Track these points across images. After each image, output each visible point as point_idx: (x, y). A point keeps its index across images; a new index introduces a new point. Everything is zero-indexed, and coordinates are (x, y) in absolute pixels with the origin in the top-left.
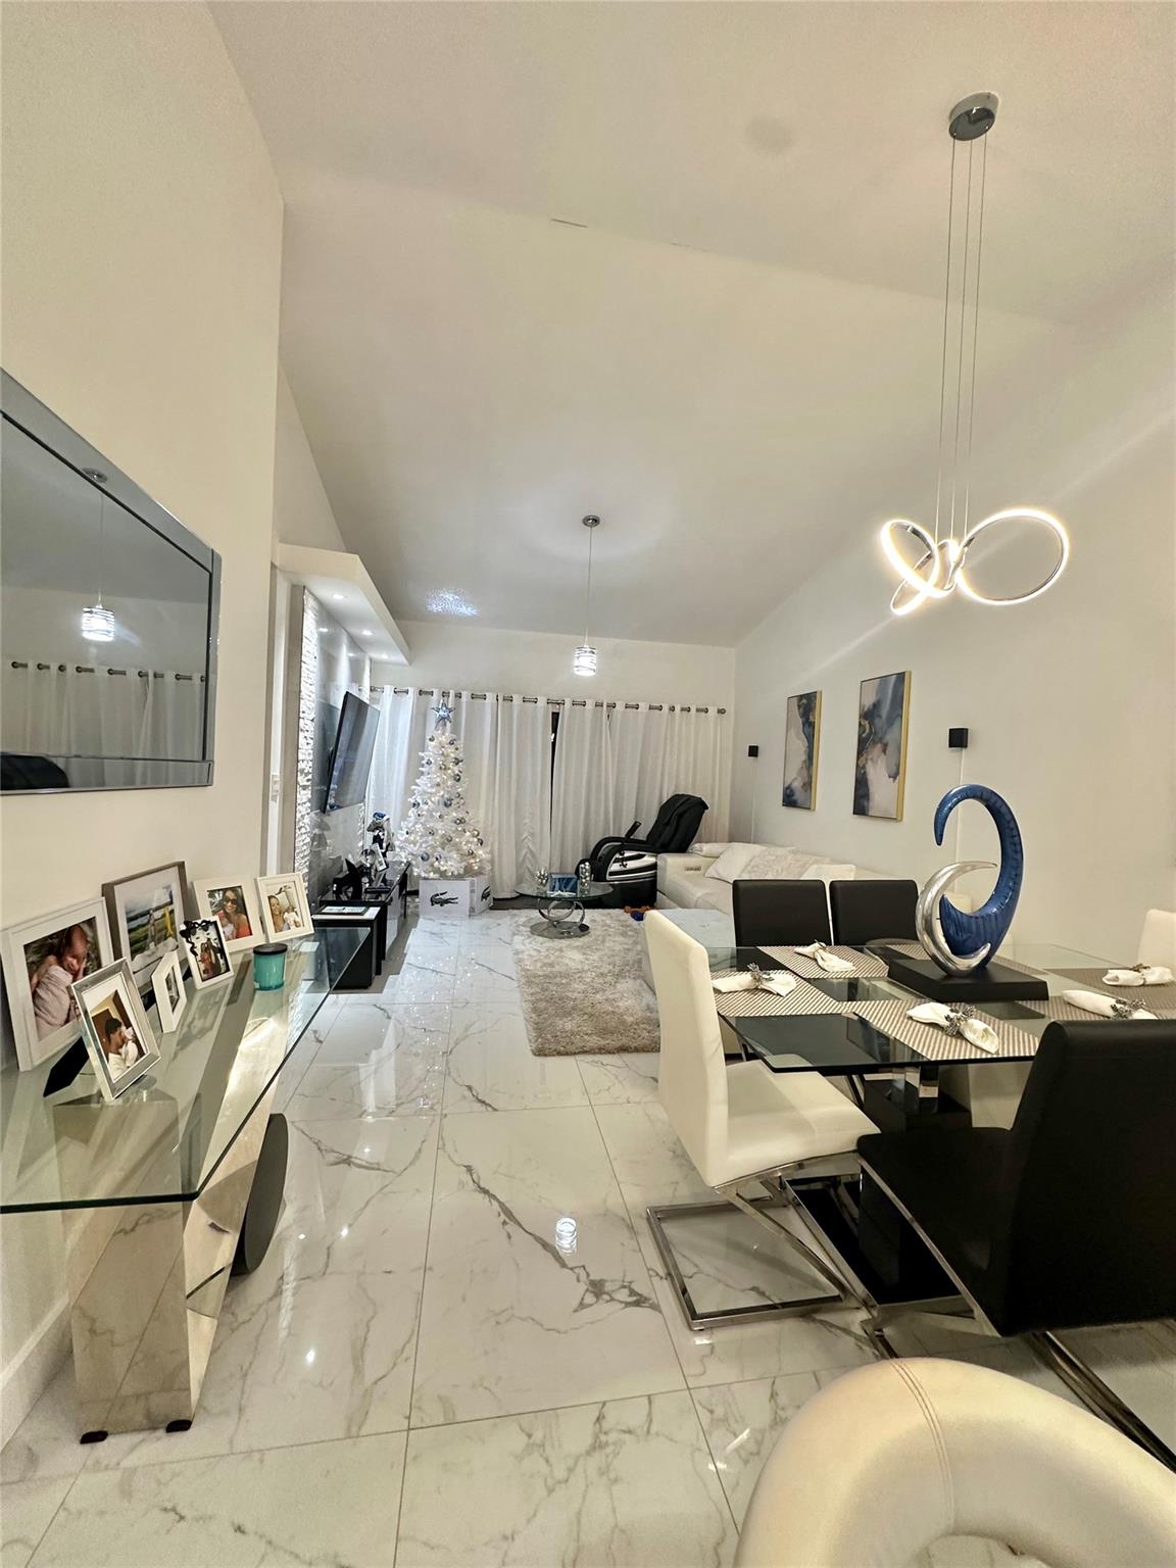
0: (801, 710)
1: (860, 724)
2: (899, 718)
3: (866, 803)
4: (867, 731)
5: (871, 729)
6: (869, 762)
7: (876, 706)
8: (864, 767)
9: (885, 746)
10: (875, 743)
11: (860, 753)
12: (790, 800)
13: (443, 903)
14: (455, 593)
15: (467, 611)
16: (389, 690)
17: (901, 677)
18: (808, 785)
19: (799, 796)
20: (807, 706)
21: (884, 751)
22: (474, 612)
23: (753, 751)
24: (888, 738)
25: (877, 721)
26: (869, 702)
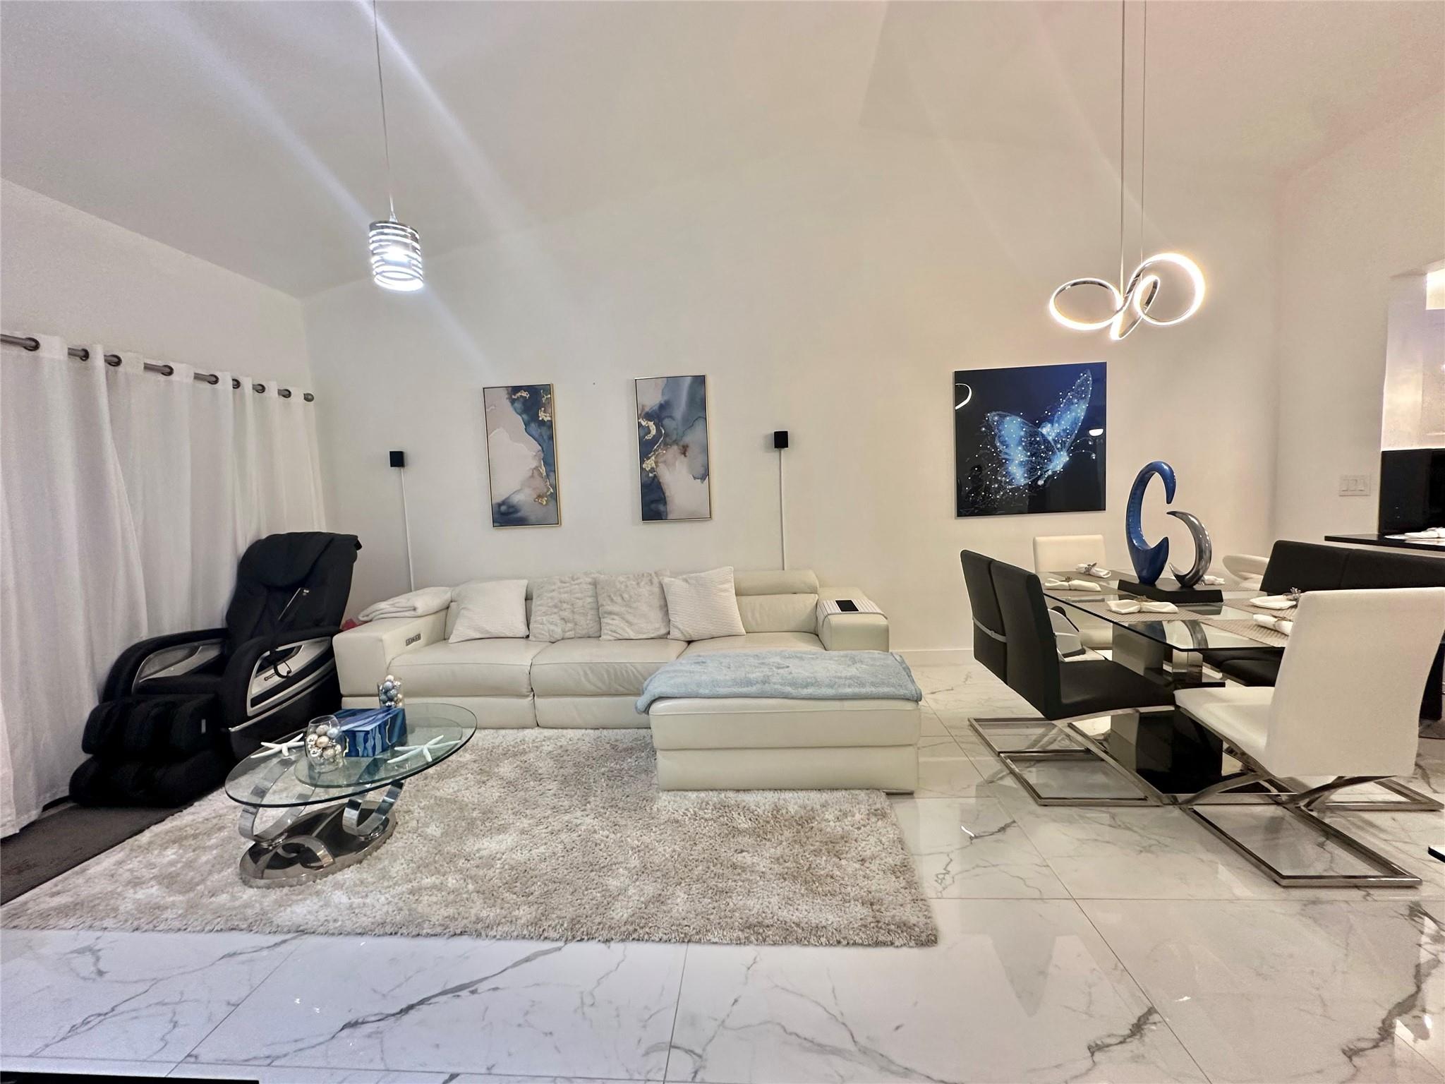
0: (518, 405)
1: (640, 425)
2: (701, 422)
3: (661, 508)
4: (654, 432)
5: (658, 430)
6: (661, 466)
7: (664, 406)
8: (653, 470)
9: (683, 449)
10: (667, 446)
11: (644, 456)
12: (506, 516)
17: (700, 381)
18: (548, 498)
19: (529, 513)
20: (528, 399)
21: (684, 454)
23: (397, 459)
24: (691, 438)
25: (667, 422)
26: (652, 400)
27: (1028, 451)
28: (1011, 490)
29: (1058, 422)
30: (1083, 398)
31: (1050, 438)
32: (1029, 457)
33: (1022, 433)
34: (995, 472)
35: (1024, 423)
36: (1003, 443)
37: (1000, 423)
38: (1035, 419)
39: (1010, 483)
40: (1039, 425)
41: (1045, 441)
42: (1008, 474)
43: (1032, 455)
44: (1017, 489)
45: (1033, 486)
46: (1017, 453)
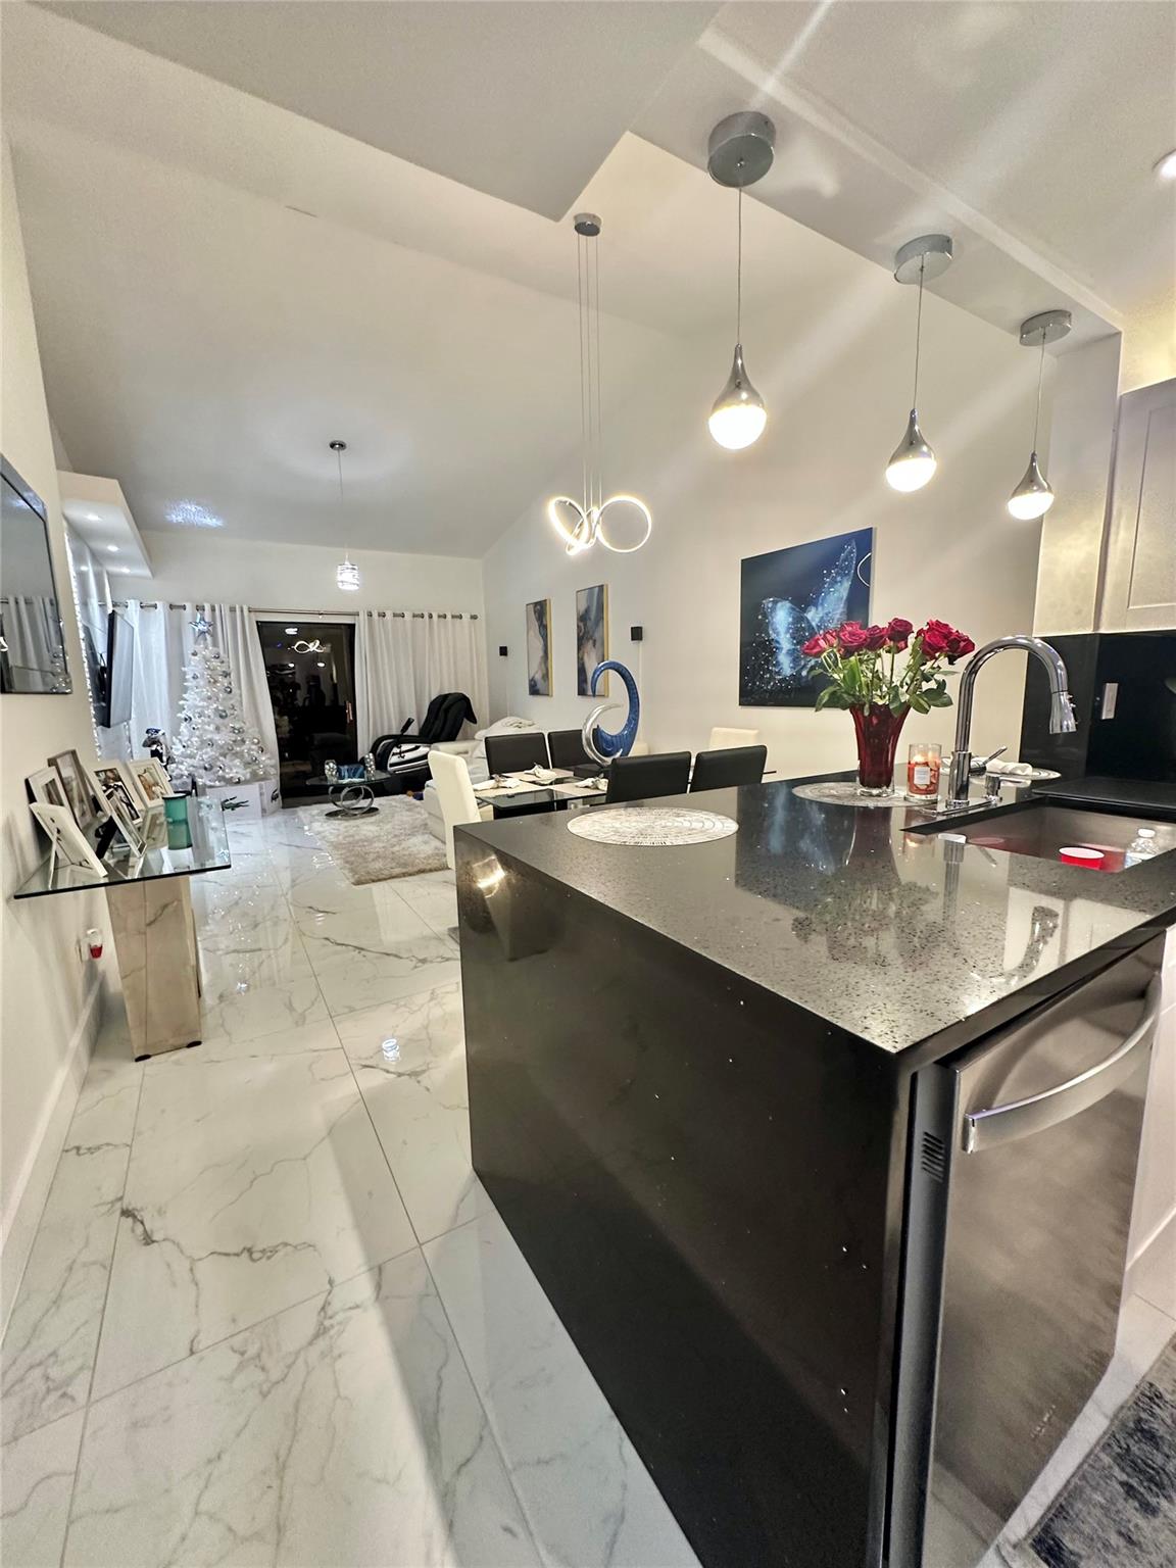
0: (537, 614)
1: (578, 626)
2: (602, 621)
3: (585, 686)
4: (583, 631)
5: (585, 629)
6: (586, 655)
7: (587, 611)
8: (582, 659)
9: (595, 641)
10: (588, 639)
11: (579, 648)
12: (534, 690)
13: (234, 807)
14: (198, 504)
15: (212, 522)
16: (133, 605)
17: (601, 588)
18: (546, 676)
19: (540, 686)
20: (540, 610)
21: (594, 646)
22: (220, 523)
23: (504, 651)
24: (597, 636)
25: (588, 622)
26: (582, 608)
27: (794, 638)
28: (780, 681)
29: (822, 604)
30: (846, 575)
31: (814, 624)
32: (795, 645)
33: (791, 620)
34: (767, 662)
35: (793, 609)
36: (774, 630)
37: (773, 609)
38: (802, 601)
39: (778, 673)
40: (804, 610)
41: (810, 627)
42: (778, 664)
43: (798, 643)
44: (783, 680)
45: (796, 677)
46: (785, 643)
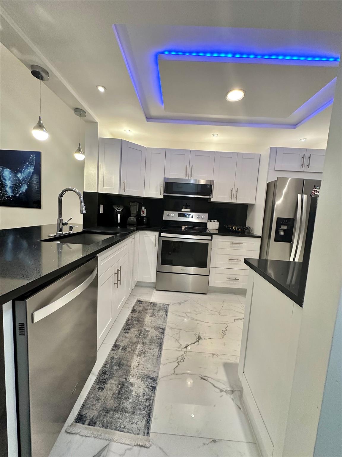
29: (23, 173)
30: (32, 165)
33: (11, 176)
34: (1, 190)
35: (11, 172)
36: (4, 179)
37: (3, 171)
38: (15, 170)
39: (6, 194)
40: (17, 173)
41: (19, 179)
42: (6, 191)
43: (14, 185)
44: (9, 197)
45: (14, 196)
46: (9, 183)
